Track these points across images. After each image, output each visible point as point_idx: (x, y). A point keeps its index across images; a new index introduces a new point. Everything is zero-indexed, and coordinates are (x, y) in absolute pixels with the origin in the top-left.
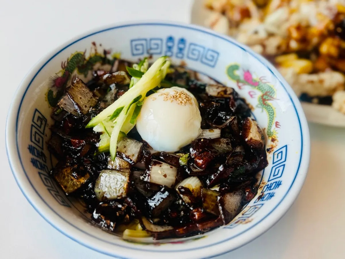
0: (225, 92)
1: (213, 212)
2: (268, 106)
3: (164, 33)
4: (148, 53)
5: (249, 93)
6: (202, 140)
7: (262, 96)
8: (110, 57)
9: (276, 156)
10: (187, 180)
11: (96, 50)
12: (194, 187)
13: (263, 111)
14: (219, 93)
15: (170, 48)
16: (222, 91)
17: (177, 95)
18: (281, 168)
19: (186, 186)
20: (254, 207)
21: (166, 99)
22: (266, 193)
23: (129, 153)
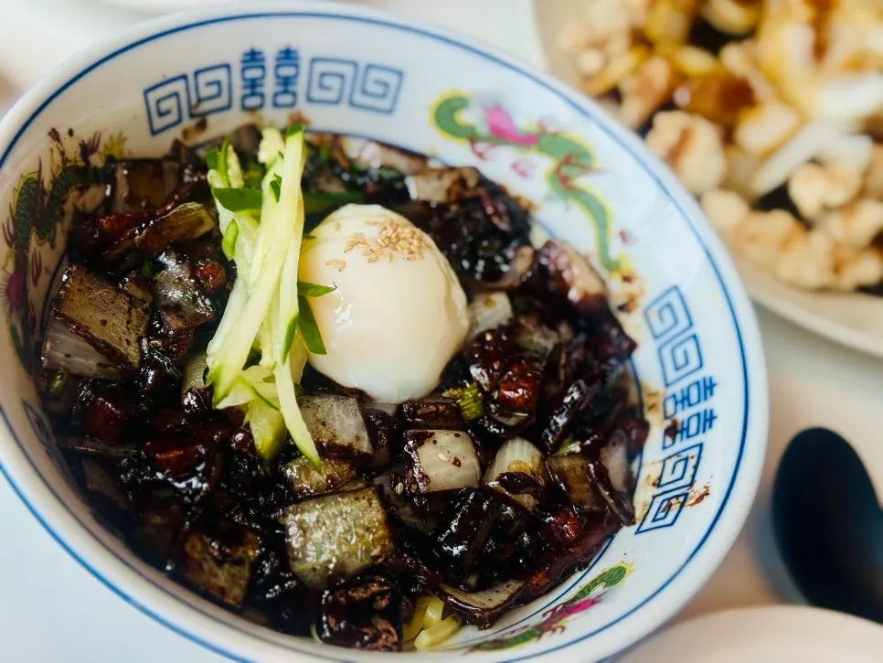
0: (462, 181)
1: (595, 508)
2: (581, 191)
3: (228, 45)
4: (192, 116)
5: (515, 166)
6: (489, 337)
7: (557, 171)
8: (97, 161)
9: (654, 319)
10: (504, 454)
11: (62, 153)
12: (530, 465)
13: (568, 209)
14: (449, 192)
15: (253, 85)
16: (454, 183)
17: (389, 235)
18: (690, 346)
19: (514, 468)
20: (675, 459)
21: (373, 256)
22: (682, 416)
23: (344, 438)
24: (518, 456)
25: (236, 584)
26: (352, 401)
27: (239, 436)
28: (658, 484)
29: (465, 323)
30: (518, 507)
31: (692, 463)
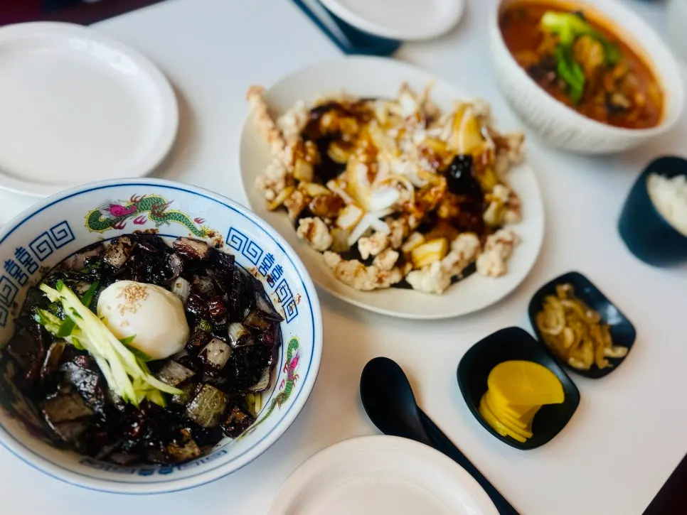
0: (125, 245)
2: (169, 214)
4: (9, 306)
5: (136, 222)
6: (191, 299)
7: (153, 213)
9: (232, 244)
10: (231, 334)
12: (242, 330)
13: (168, 224)
14: (124, 254)
15: (18, 274)
16: (123, 248)
18: (253, 246)
19: (239, 336)
20: (279, 289)
21: (133, 310)
22: (269, 272)
23: (183, 377)
24: (236, 331)
25: (194, 448)
26: (172, 362)
27: (150, 406)
28: (280, 301)
29: (179, 301)
30: (250, 346)
31: (286, 288)
